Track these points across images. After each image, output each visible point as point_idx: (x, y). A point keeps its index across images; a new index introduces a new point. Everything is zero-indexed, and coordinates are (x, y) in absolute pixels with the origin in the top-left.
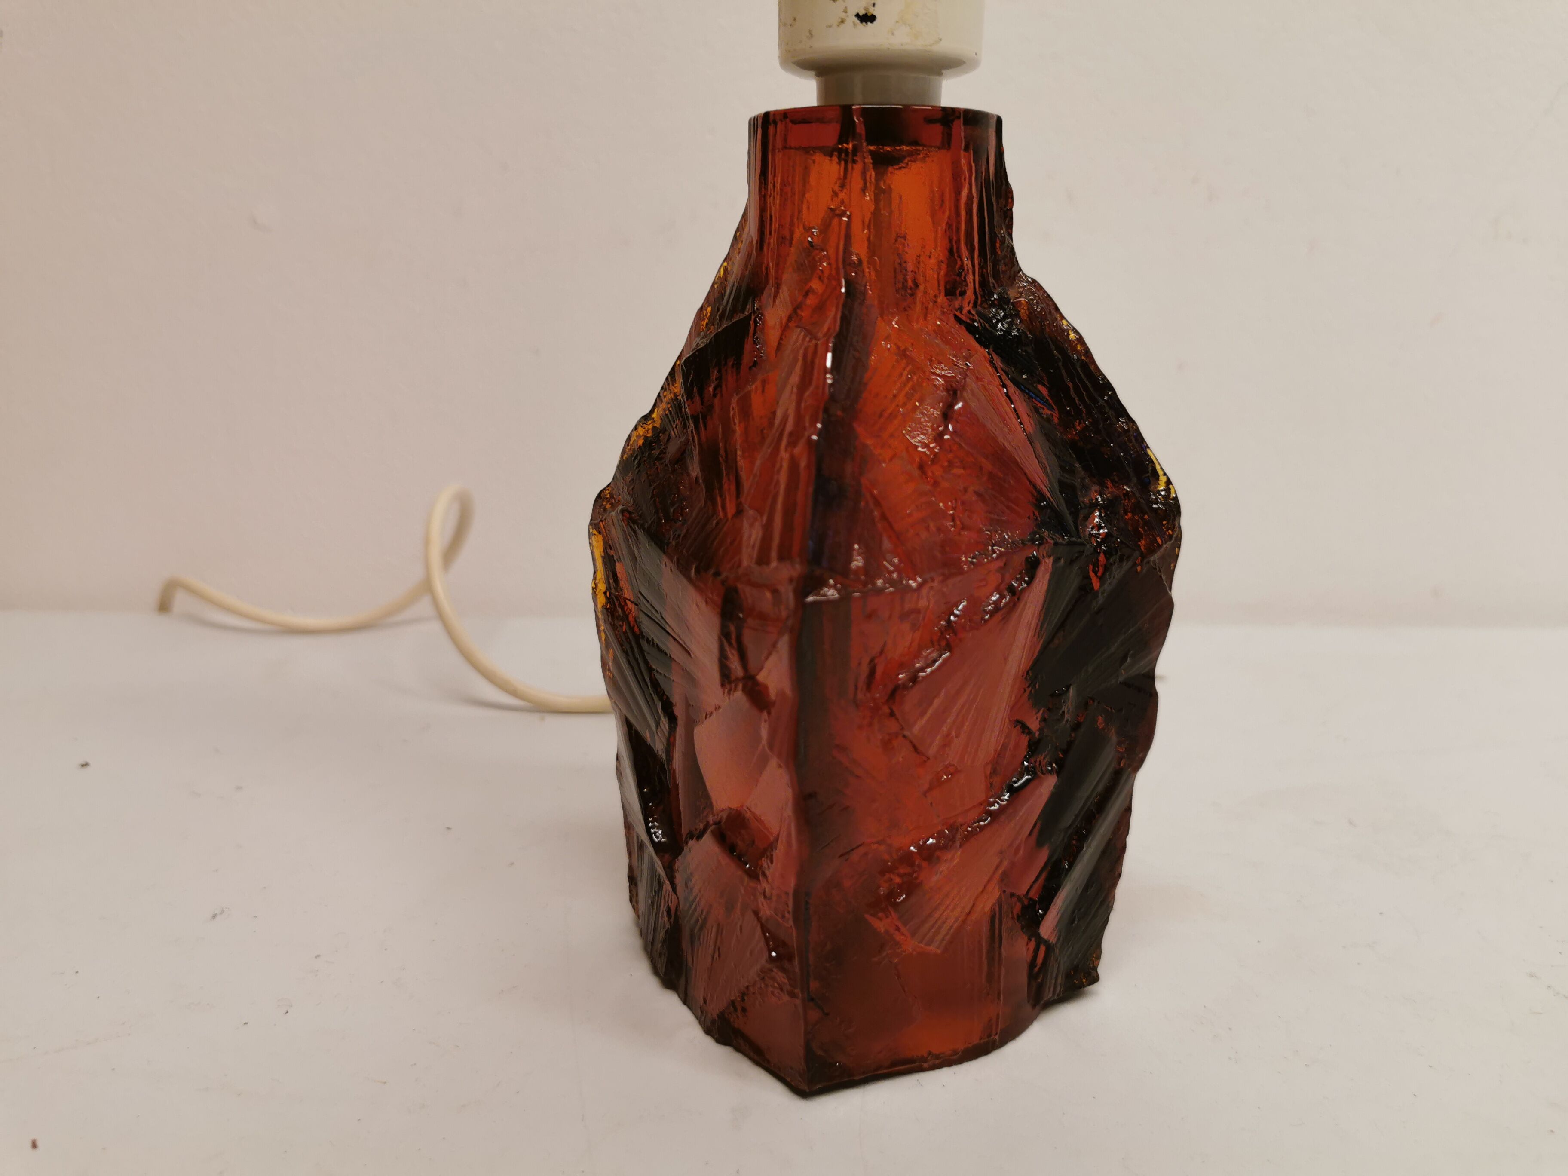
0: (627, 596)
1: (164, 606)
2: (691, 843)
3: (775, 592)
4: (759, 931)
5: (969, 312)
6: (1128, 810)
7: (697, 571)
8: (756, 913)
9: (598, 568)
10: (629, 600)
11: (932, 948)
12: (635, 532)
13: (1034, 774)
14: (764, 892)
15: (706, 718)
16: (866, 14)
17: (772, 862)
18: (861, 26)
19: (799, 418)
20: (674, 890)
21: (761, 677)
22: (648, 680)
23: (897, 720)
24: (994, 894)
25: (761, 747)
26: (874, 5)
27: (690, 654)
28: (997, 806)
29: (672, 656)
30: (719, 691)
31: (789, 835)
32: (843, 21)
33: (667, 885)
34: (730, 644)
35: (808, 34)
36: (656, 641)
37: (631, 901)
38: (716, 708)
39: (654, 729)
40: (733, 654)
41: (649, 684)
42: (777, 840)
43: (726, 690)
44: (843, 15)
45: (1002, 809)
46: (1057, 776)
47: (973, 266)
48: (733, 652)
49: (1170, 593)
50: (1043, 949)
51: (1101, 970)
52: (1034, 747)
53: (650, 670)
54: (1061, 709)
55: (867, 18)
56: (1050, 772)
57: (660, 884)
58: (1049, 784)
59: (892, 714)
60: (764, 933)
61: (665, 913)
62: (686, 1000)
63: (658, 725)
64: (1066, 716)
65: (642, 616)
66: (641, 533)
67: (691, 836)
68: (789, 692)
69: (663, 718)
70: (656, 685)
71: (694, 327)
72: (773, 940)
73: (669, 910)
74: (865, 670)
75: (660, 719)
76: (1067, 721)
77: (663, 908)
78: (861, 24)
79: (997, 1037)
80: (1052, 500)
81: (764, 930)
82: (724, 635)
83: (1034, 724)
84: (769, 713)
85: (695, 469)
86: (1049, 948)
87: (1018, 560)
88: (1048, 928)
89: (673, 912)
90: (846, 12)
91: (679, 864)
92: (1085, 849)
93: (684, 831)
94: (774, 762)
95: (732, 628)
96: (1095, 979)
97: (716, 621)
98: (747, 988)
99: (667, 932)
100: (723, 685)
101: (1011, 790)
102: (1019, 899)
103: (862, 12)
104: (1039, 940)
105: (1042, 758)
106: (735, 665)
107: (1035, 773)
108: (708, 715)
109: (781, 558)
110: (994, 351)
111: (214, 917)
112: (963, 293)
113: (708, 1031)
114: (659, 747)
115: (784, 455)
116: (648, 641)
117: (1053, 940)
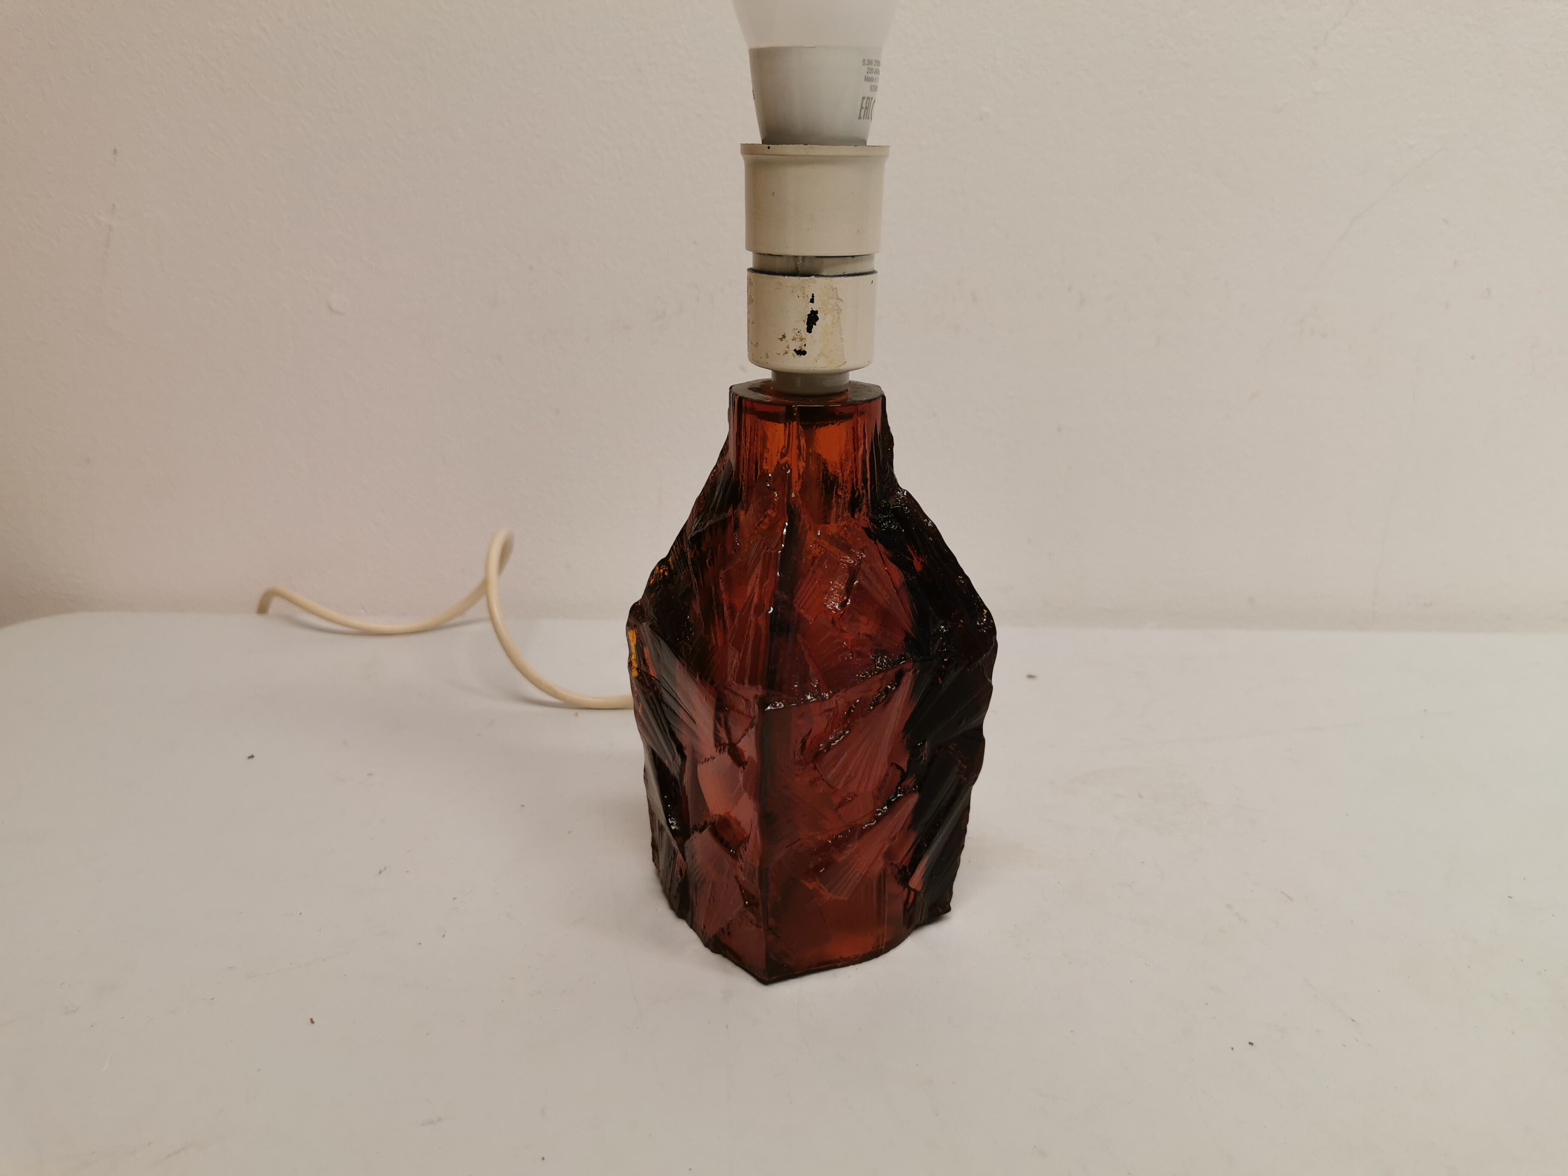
0: (652, 674)
1: (263, 609)
2: (696, 834)
3: (747, 700)
4: (738, 890)
5: (864, 519)
6: (967, 808)
7: (700, 677)
8: (736, 878)
9: (633, 651)
10: (654, 677)
11: (842, 898)
12: (659, 641)
13: (904, 793)
14: (741, 867)
15: (705, 761)
16: (800, 350)
17: (746, 850)
18: (797, 357)
19: (761, 597)
20: (685, 859)
21: (740, 745)
22: (667, 730)
23: (818, 771)
24: (880, 865)
25: (739, 786)
26: (805, 345)
27: (695, 722)
28: (880, 814)
29: (683, 719)
30: (714, 749)
31: (756, 837)
32: (786, 353)
33: (679, 855)
34: (720, 724)
35: (766, 356)
36: (672, 707)
37: (654, 860)
38: (711, 758)
39: (671, 759)
40: (722, 731)
41: (668, 733)
42: (749, 837)
43: (718, 750)
44: (787, 349)
45: (884, 815)
46: (919, 793)
47: (867, 491)
48: (723, 729)
49: (989, 680)
50: (912, 893)
51: (952, 904)
52: (904, 776)
53: (669, 723)
54: (920, 754)
55: (801, 353)
56: (914, 792)
57: (675, 854)
58: (914, 799)
59: (815, 768)
60: (741, 891)
61: (678, 873)
62: (692, 926)
63: (674, 758)
64: (923, 758)
65: (662, 689)
66: (662, 642)
67: (695, 828)
68: (755, 759)
69: (677, 754)
70: (673, 734)
71: (695, 509)
72: (746, 895)
73: (681, 871)
74: (799, 745)
75: (675, 755)
76: (925, 761)
77: (677, 869)
78: (798, 356)
79: (883, 947)
80: (912, 634)
81: (741, 888)
82: (717, 719)
83: (904, 765)
84: (744, 769)
85: (697, 607)
86: (917, 893)
87: (891, 673)
88: (916, 881)
89: (683, 872)
90: (789, 348)
91: (687, 843)
92: (938, 835)
93: (691, 826)
94: (746, 795)
95: (721, 715)
96: (949, 909)
97: (713, 711)
98: (731, 921)
99: (679, 884)
100: (716, 746)
101: (889, 803)
102: (896, 866)
103: (798, 349)
104: (910, 889)
105: (910, 782)
106: (723, 735)
107: (907, 793)
108: (707, 760)
109: (750, 683)
110: (879, 541)
111: (380, 872)
112: (860, 510)
113: (706, 945)
114: (674, 771)
115: (752, 618)
116: (667, 706)
117: (919, 889)
